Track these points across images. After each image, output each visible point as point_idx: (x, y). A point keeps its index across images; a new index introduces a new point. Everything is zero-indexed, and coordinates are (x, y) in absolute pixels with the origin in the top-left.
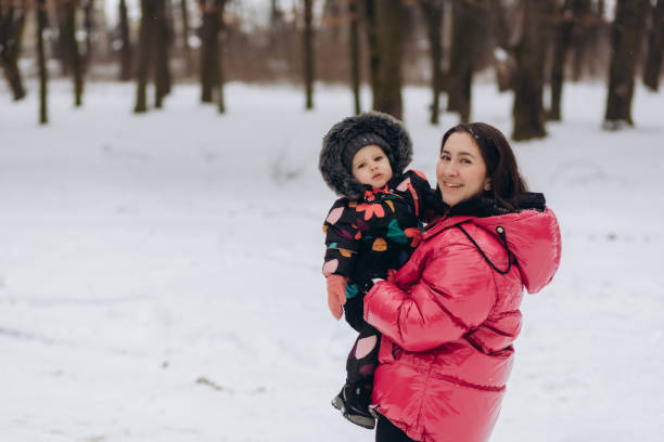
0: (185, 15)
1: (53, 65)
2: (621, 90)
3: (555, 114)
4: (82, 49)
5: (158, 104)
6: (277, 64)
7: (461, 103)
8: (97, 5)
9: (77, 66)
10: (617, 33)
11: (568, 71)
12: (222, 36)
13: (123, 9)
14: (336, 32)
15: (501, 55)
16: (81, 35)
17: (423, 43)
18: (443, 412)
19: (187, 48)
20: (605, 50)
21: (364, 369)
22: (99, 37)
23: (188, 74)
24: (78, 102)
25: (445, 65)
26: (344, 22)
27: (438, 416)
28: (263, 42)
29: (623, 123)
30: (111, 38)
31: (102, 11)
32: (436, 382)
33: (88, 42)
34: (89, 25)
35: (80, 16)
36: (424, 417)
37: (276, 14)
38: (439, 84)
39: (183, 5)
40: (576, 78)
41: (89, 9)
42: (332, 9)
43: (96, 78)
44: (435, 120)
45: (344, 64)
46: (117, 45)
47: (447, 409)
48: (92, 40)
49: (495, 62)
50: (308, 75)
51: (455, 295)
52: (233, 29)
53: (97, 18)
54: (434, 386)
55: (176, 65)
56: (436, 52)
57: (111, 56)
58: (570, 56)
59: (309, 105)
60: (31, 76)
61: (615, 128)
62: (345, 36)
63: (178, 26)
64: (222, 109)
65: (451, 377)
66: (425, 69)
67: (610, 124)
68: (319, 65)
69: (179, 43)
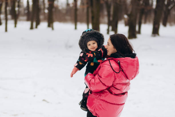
0: (44, 4)
1: (9, 17)
2: (156, 26)
3: (139, 32)
4: (17, 13)
5: (36, 27)
6: (68, 18)
7: (115, 29)
8: (21, 1)
9: (15, 17)
10: (156, 11)
11: (143, 21)
12: (54, 10)
13: (28, 2)
14: (83, 9)
15: (126, 16)
16: (17, 9)
17: (106, 13)
18: (100, 109)
19: (44, 13)
20: (153, 15)
21: (86, 96)
22: (21, 9)
23: (44, 19)
24: (15, 26)
25: (111, 19)
26: (85, 7)
27: (99, 110)
28: (64, 12)
29: (156, 35)
30: (25, 10)
31: (22, 3)
32: (99, 101)
33: (19, 11)
34: (19, 6)
35: (17, 4)
36: (96, 110)
37: (68, 4)
38: (109, 24)
39: (44, 1)
40: (145, 23)
41: (19, 2)
42: (82, 3)
43: (20, 20)
44: (108, 33)
45: (85, 18)
46: (26, 12)
47: (102, 108)
48: (20, 10)
49: (124, 18)
50: (76, 20)
51: (103, 77)
52: (57, 8)
53: (21, 4)
54: (99, 102)
55: (41, 17)
56: (109, 15)
57: (25, 15)
58: (144, 17)
59: (76, 28)
60: (3, 19)
61: (155, 36)
62: (85, 11)
63: (42, 7)
64: (53, 29)
65: (103, 100)
66: (106, 19)
67: (153, 35)
68: (79, 18)
69: (42, 11)
